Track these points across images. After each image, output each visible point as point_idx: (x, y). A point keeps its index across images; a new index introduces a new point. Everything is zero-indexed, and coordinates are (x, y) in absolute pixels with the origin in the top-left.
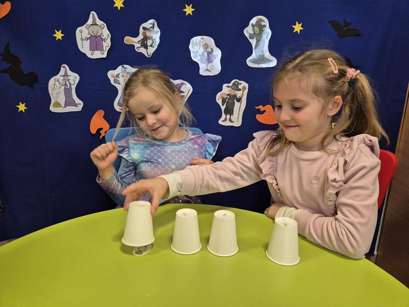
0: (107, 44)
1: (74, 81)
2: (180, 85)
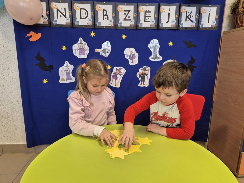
0: (87, 52)
1: (71, 68)
2: (120, 69)
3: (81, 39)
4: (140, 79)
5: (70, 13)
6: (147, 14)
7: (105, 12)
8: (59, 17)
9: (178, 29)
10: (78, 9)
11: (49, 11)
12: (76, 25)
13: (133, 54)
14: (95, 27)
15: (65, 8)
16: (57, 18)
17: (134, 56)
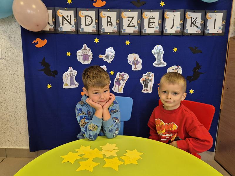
0: (91, 58)
1: (75, 74)
2: (123, 75)
3: (85, 45)
4: (143, 85)
5: (75, 21)
6: (151, 21)
7: (109, 18)
8: (64, 24)
9: (183, 35)
10: (83, 16)
11: (55, 18)
12: (81, 32)
13: (137, 59)
14: (99, 33)
15: (70, 16)
16: (63, 25)
17: (137, 62)
